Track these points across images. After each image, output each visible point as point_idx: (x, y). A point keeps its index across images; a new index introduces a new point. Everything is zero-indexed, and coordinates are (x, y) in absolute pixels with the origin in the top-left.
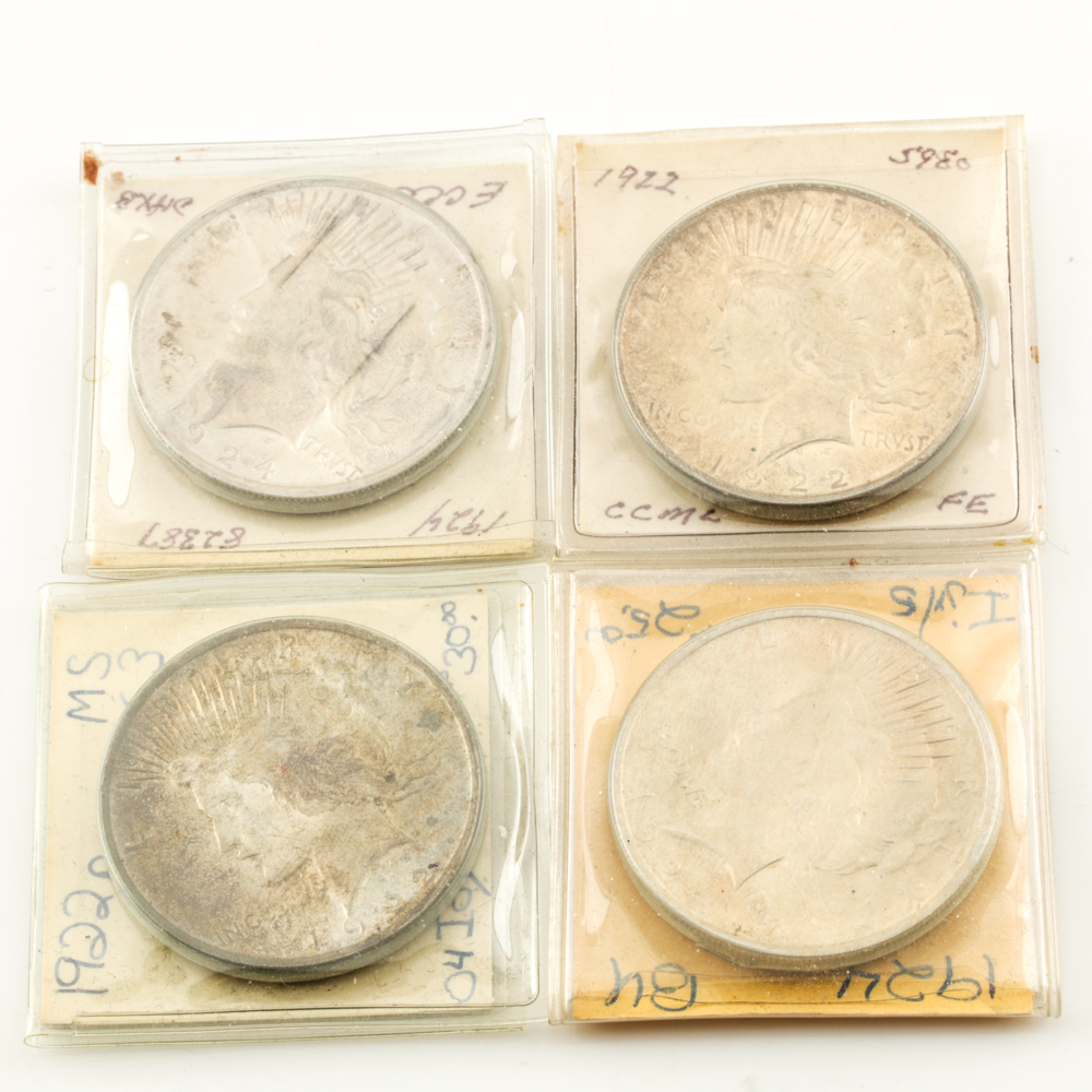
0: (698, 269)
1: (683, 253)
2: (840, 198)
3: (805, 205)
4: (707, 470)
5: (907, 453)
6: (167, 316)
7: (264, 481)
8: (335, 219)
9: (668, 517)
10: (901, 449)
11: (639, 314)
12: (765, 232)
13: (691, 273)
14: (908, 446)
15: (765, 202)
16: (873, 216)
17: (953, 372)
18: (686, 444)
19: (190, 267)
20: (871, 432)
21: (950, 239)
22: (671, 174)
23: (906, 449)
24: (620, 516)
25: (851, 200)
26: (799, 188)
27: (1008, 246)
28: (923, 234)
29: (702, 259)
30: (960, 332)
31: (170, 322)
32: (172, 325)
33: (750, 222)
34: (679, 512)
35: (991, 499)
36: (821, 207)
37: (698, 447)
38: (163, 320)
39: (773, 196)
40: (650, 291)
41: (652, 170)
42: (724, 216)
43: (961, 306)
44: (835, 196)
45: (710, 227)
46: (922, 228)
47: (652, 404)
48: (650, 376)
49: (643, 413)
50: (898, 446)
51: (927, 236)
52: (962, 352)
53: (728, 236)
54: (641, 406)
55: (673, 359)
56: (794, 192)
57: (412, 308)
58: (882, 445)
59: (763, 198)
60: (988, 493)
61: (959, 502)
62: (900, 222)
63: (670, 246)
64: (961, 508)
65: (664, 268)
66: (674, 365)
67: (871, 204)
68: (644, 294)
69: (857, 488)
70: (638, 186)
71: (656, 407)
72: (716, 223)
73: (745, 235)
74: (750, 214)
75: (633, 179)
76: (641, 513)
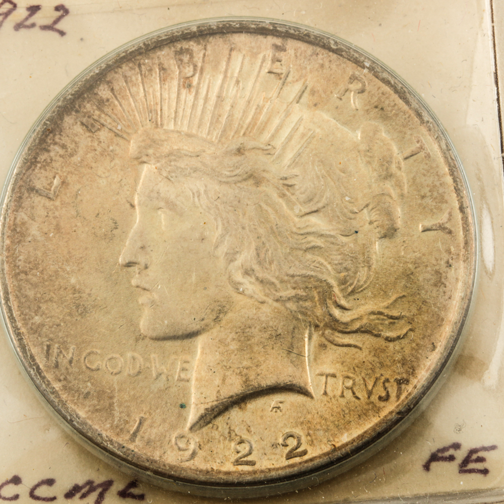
0: (99, 149)
1: (78, 129)
2: (278, 41)
3: (234, 53)
4: (123, 439)
5: (382, 404)
9: (78, 495)
10: (374, 398)
11: (26, 218)
12: (184, 92)
13: (90, 155)
14: (384, 394)
15: (181, 52)
16: (322, 66)
17: (435, 285)
18: (95, 402)
20: (334, 376)
21: (423, 95)
22: (57, 8)
23: (380, 398)
24: (16, 497)
25: (291, 44)
26: (225, 30)
27: (498, 100)
28: (387, 89)
29: (103, 135)
30: (441, 228)
33: (163, 80)
34: (91, 486)
35: (492, 453)
36: (254, 55)
37: (111, 405)
39: (192, 43)
40: (38, 185)
41: (35, 3)
42: (129, 74)
43: (441, 191)
44: (271, 40)
45: (112, 90)
46: (387, 82)
47: (49, 347)
48: (44, 307)
49: (38, 361)
50: (370, 393)
51: (392, 92)
52: (445, 257)
53: (135, 101)
54: (34, 351)
55: (73, 281)
56: (217, 37)
58: (348, 394)
59: (179, 46)
60: (487, 444)
61: (451, 458)
62: (357, 73)
63: (62, 119)
64: (454, 466)
65: (55, 150)
66: (75, 291)
67: (319, 49)
68: (32, 189)
69: (320, 457)
70: (18, 26)
71: (55, 350)
72: (120, 83)
73: (159, 101)
74: (163, 69)
75: (10, 18)
76: (43, 491)
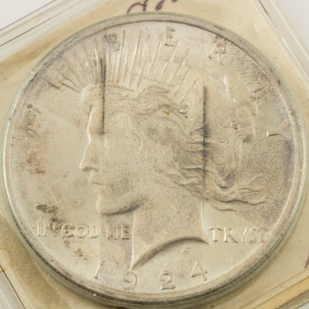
6: (42, 208)
7: (206, 282)
8: (101, 61)
19: (29, 162)
31: (47, 210)
32: (50, 212)
38: (40, 212)
57: (205, 91)
